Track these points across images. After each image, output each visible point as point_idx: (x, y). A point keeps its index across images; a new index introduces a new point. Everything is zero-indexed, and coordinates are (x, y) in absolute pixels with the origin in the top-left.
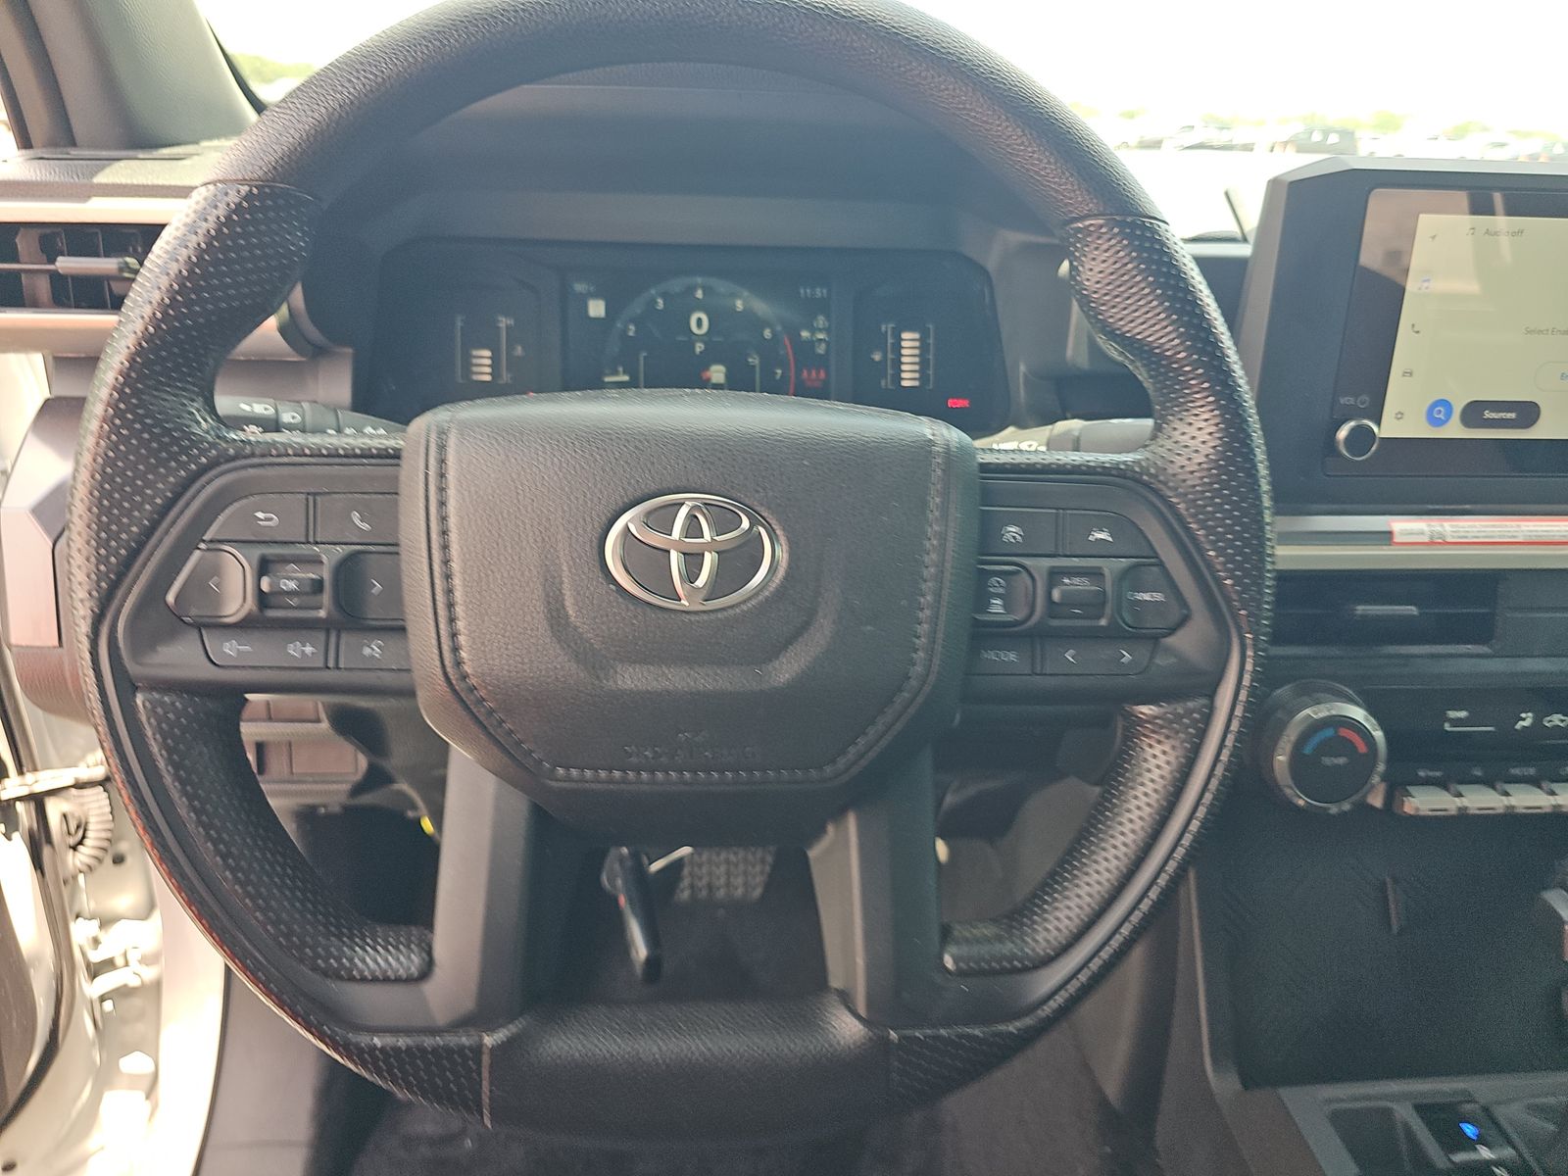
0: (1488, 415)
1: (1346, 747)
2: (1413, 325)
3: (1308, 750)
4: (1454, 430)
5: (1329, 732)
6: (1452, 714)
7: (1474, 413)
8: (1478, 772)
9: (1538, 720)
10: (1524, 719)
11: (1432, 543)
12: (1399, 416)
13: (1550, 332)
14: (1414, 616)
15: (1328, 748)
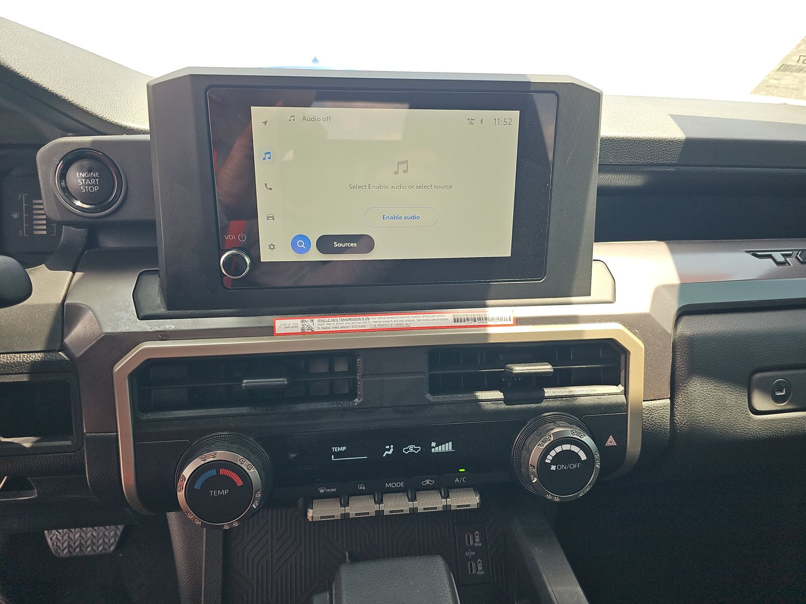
0: (336, 245)
1: (228, 482)
2: (266, 185)
3: (198, 486)
4: (314, 255)
5: (213, 472)
6: (335, 449)
7: (325, 243)
8: (362, 487)
9: (398, 450)
10: (389, 450)
11: (303, 333)
12: (272, 247)
13: (367, 187)
14: (284, 385)
15: (211, 483)
